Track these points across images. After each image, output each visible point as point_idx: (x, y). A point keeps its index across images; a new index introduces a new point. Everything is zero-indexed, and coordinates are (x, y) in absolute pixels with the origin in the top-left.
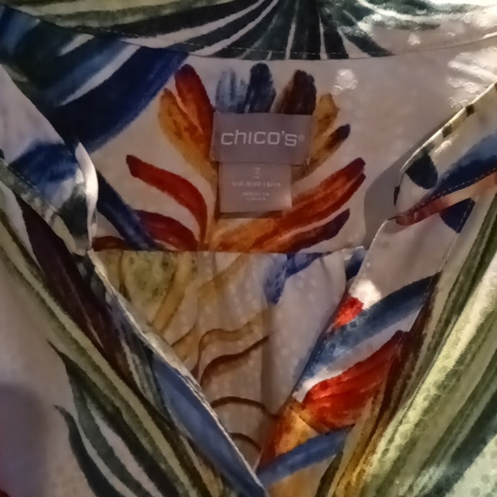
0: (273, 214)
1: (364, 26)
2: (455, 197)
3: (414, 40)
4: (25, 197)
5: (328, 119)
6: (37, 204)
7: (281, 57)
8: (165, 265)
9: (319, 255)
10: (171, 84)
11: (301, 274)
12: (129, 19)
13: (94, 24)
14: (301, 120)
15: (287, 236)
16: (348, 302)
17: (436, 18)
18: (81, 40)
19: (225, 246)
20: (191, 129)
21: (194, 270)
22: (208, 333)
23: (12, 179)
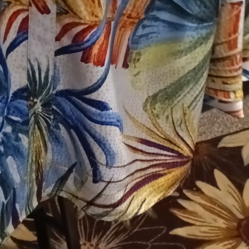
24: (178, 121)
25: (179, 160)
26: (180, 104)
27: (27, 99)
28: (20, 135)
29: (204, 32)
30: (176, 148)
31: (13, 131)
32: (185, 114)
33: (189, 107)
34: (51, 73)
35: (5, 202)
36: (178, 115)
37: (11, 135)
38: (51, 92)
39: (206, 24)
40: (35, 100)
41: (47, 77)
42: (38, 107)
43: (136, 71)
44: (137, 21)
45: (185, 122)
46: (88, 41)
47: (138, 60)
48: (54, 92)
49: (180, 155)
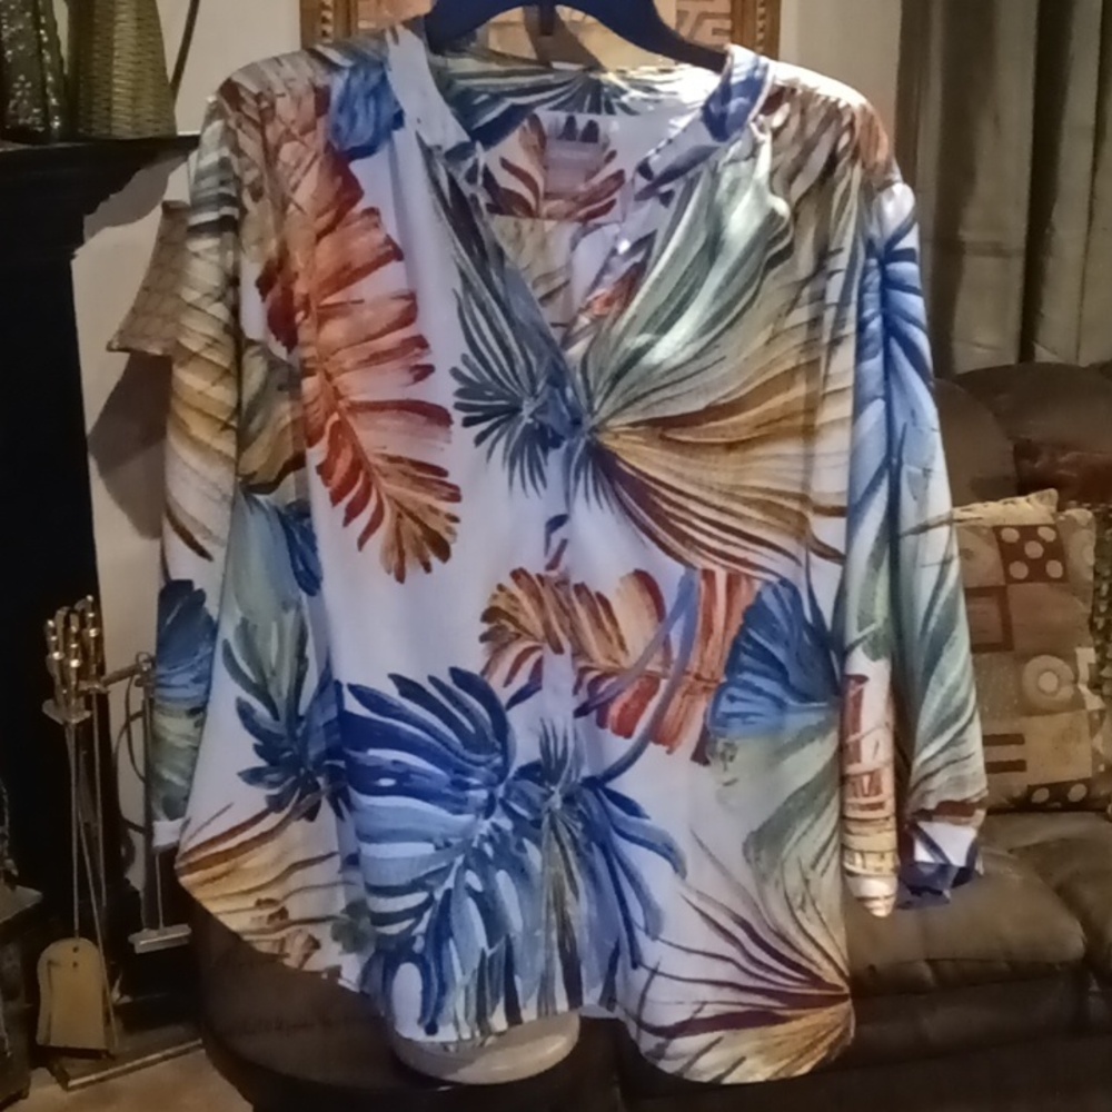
0: (574, 199)
1: (624, 99)
2: (664, 188)
3: (651, 108)
4: (450, 170)
5: (605, 146)
6: (455, 173)
7: (581, 111)
8: (516, 225)
9: (598, 226)
10: (526, 123)
11: (589, 237)
12: (507, 89)
13: (491, 90)
14: (590, 146)
15: (582, 213)
16: (614, 252)
17: (661, 96)
18: (484, 97)
19: (550, 217)
20: (535, 147)
21: (532, 229)
22: (540, 277)
23: (444, 161)
24: (795, 895)
25: (815, 992)
26: (794, 856)
27: (540, 782)
28: (526, 842)
29: (813, 719)
30: (804, 963)
31: (515, 830)
32: (807, 882)
33: (813, 867)
34: (571, 745)
35: (489, 953)
36: (793, 881)
37: (510, 835)
38: (573, 778)
39: (815, 705)
40: (553, 788)
41: (565, 750)
42: (556, 801)
43: (727, 777)
44: (713, 685)
45: (813, 903)
46: (602, 694)
47: (732, 758)
48: (579, 781)
49: (816, 981)
